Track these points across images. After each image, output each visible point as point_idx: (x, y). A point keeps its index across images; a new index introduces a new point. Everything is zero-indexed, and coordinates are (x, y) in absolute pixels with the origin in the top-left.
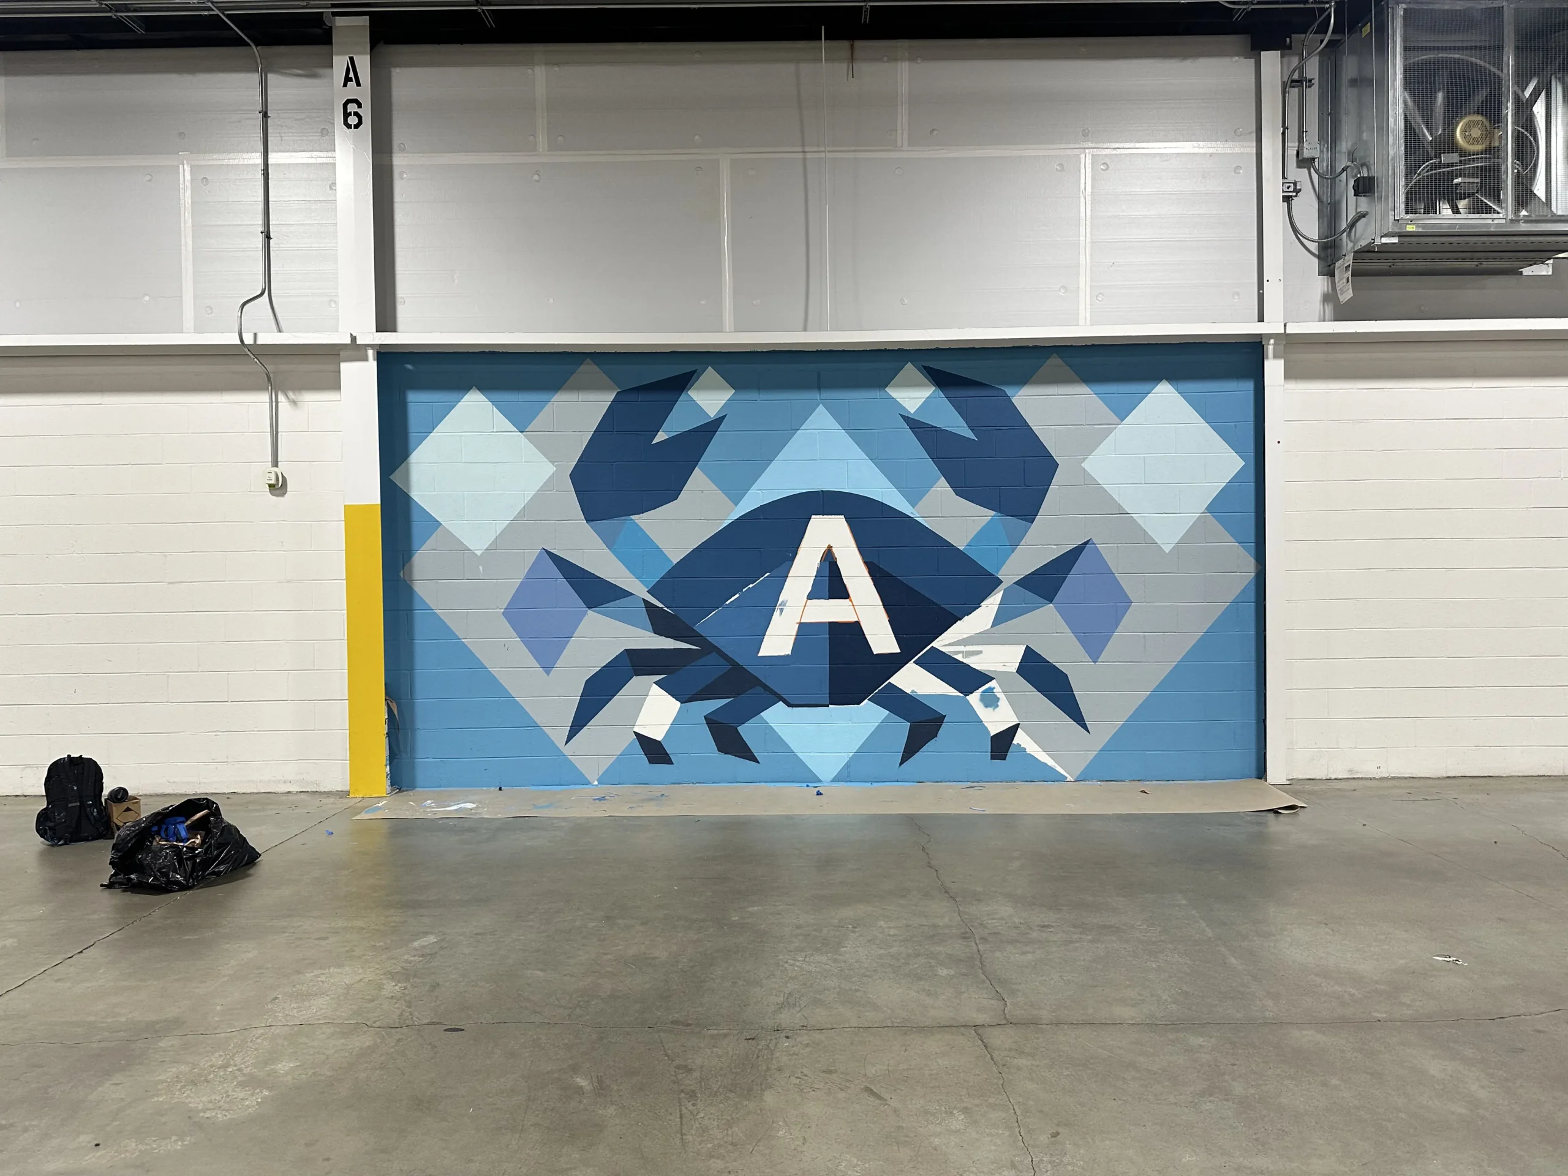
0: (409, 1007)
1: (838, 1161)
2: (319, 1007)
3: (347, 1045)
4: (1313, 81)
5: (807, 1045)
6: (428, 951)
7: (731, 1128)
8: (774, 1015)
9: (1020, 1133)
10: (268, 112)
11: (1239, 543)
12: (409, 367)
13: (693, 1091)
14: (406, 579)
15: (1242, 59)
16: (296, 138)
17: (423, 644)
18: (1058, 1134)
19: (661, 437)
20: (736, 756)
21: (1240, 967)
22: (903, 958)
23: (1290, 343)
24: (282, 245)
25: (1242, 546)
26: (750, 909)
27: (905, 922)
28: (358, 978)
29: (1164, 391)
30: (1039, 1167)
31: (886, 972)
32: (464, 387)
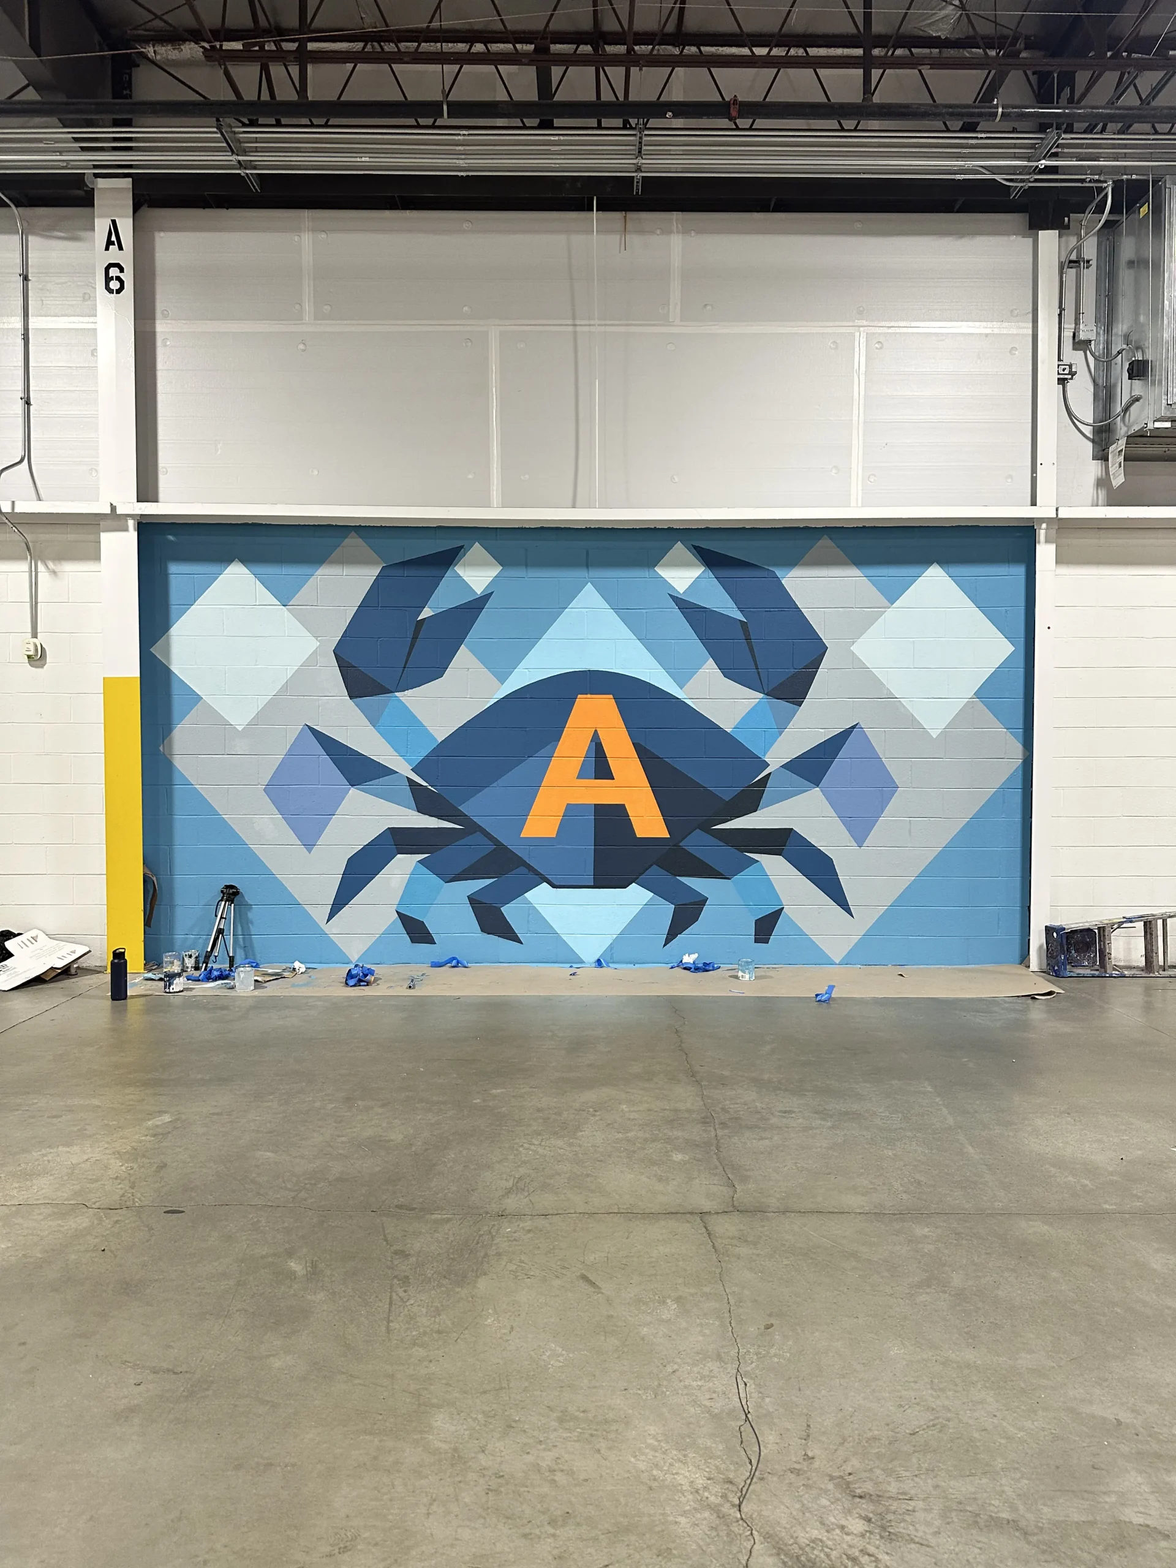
0: (132, 1188)
1: (542, 1350)
2: (42, 1188)
3: (63, 1226)
4: (1091, 263)
5: (529, 1231)
6: (160, 1130)
7: (439, 1315)
8: (500, 1200)
9: (730, 1323)
10: (30, 275)
11: (1007, 729)
12: (171, 538)
13: (407, 1277)
14: (166, 753)
15: (1020, 238)
16: (58, 302)
17: (182, 820)
18: (772, 1325)
19: (426, 613)
20: (499, 936)
21: (976, 1157)
22: (639, 1143)
23: (1063, 527)
24: (42, 412)
25: (1011, 733)
26: (494, 1091)
27: (646, 1105)
28: (86, 1157)
29: (935, 574)
30: (744, 1358)
31: (621, 1157)
32: (226, 559)
